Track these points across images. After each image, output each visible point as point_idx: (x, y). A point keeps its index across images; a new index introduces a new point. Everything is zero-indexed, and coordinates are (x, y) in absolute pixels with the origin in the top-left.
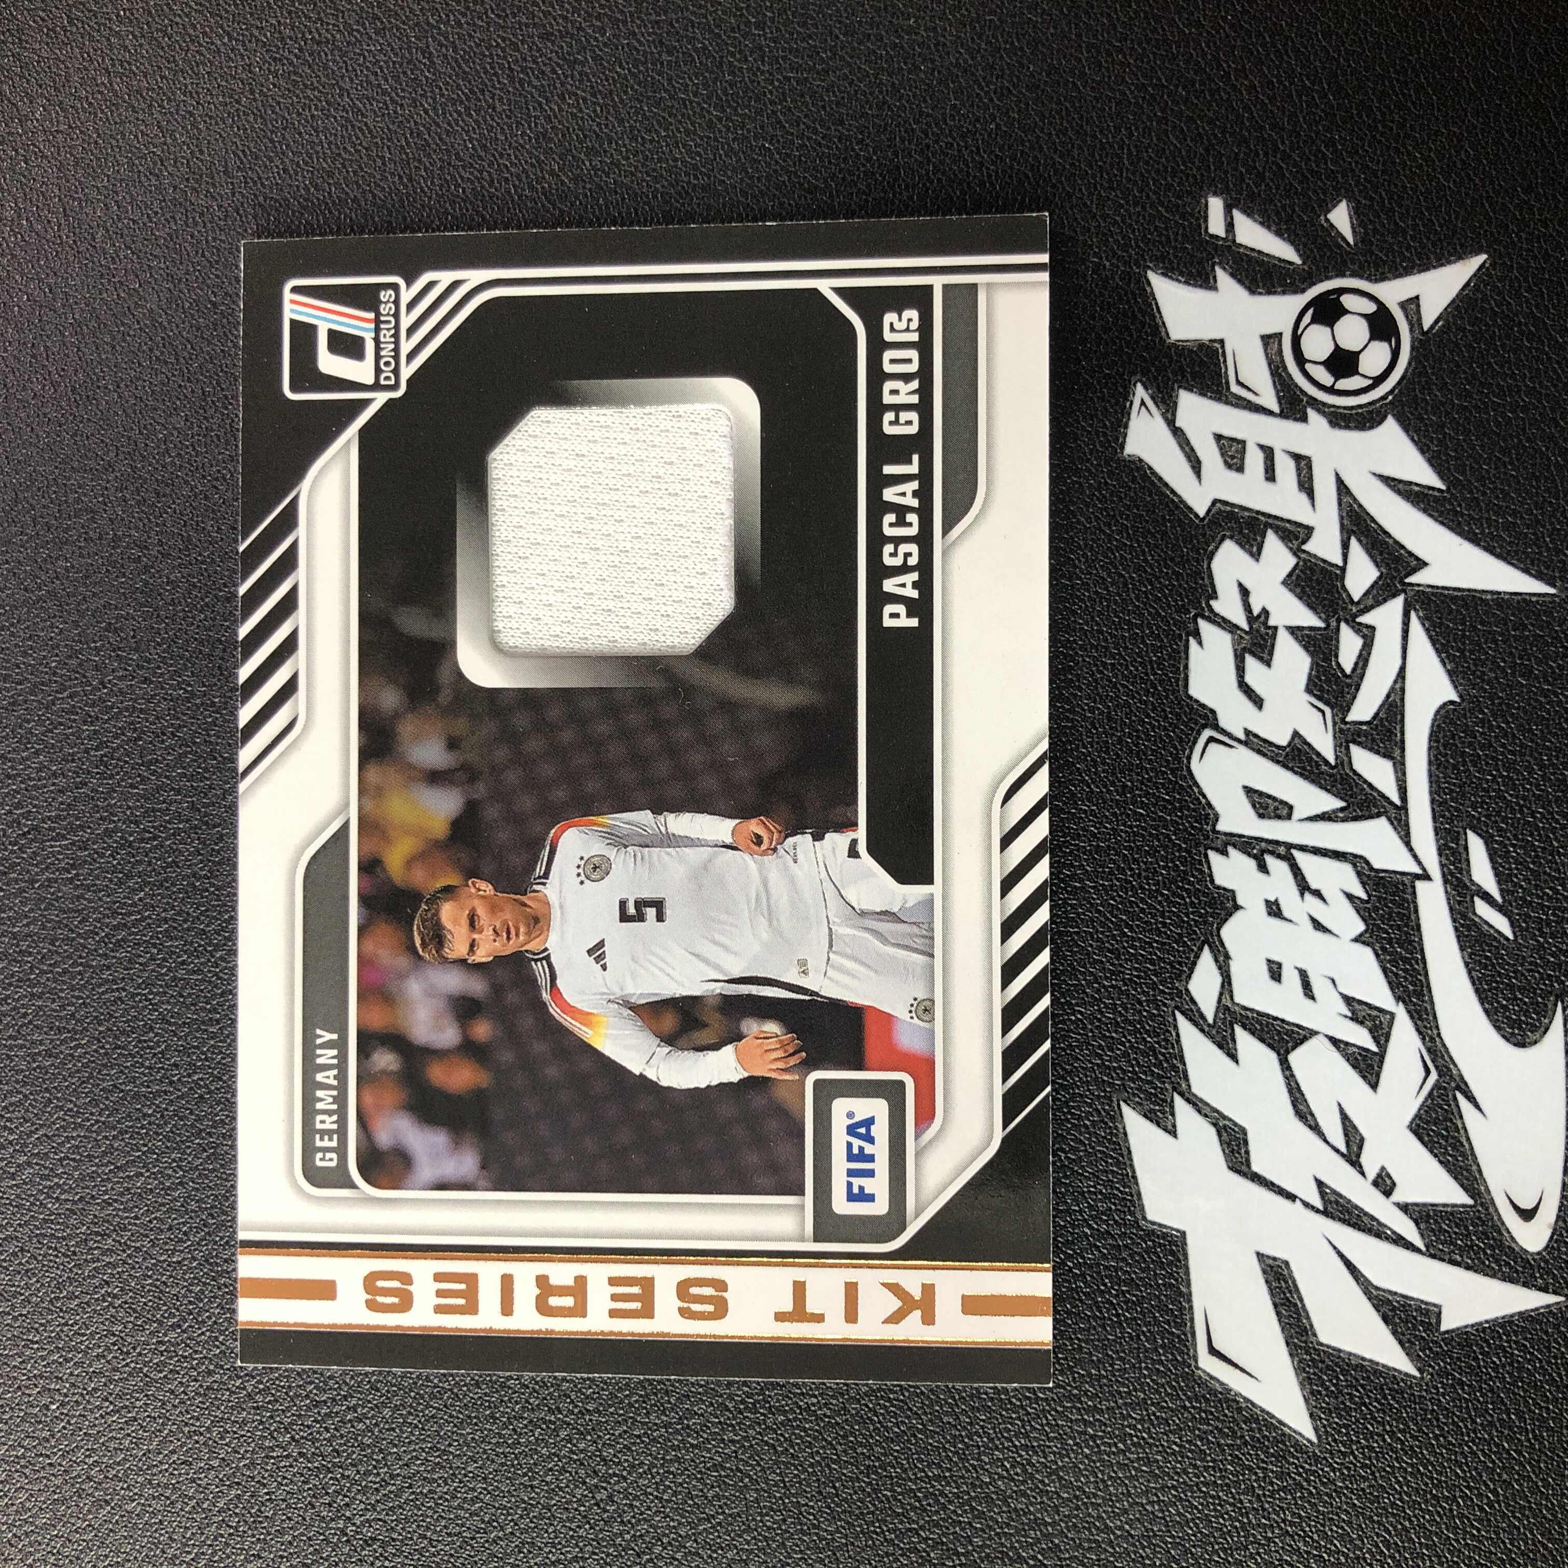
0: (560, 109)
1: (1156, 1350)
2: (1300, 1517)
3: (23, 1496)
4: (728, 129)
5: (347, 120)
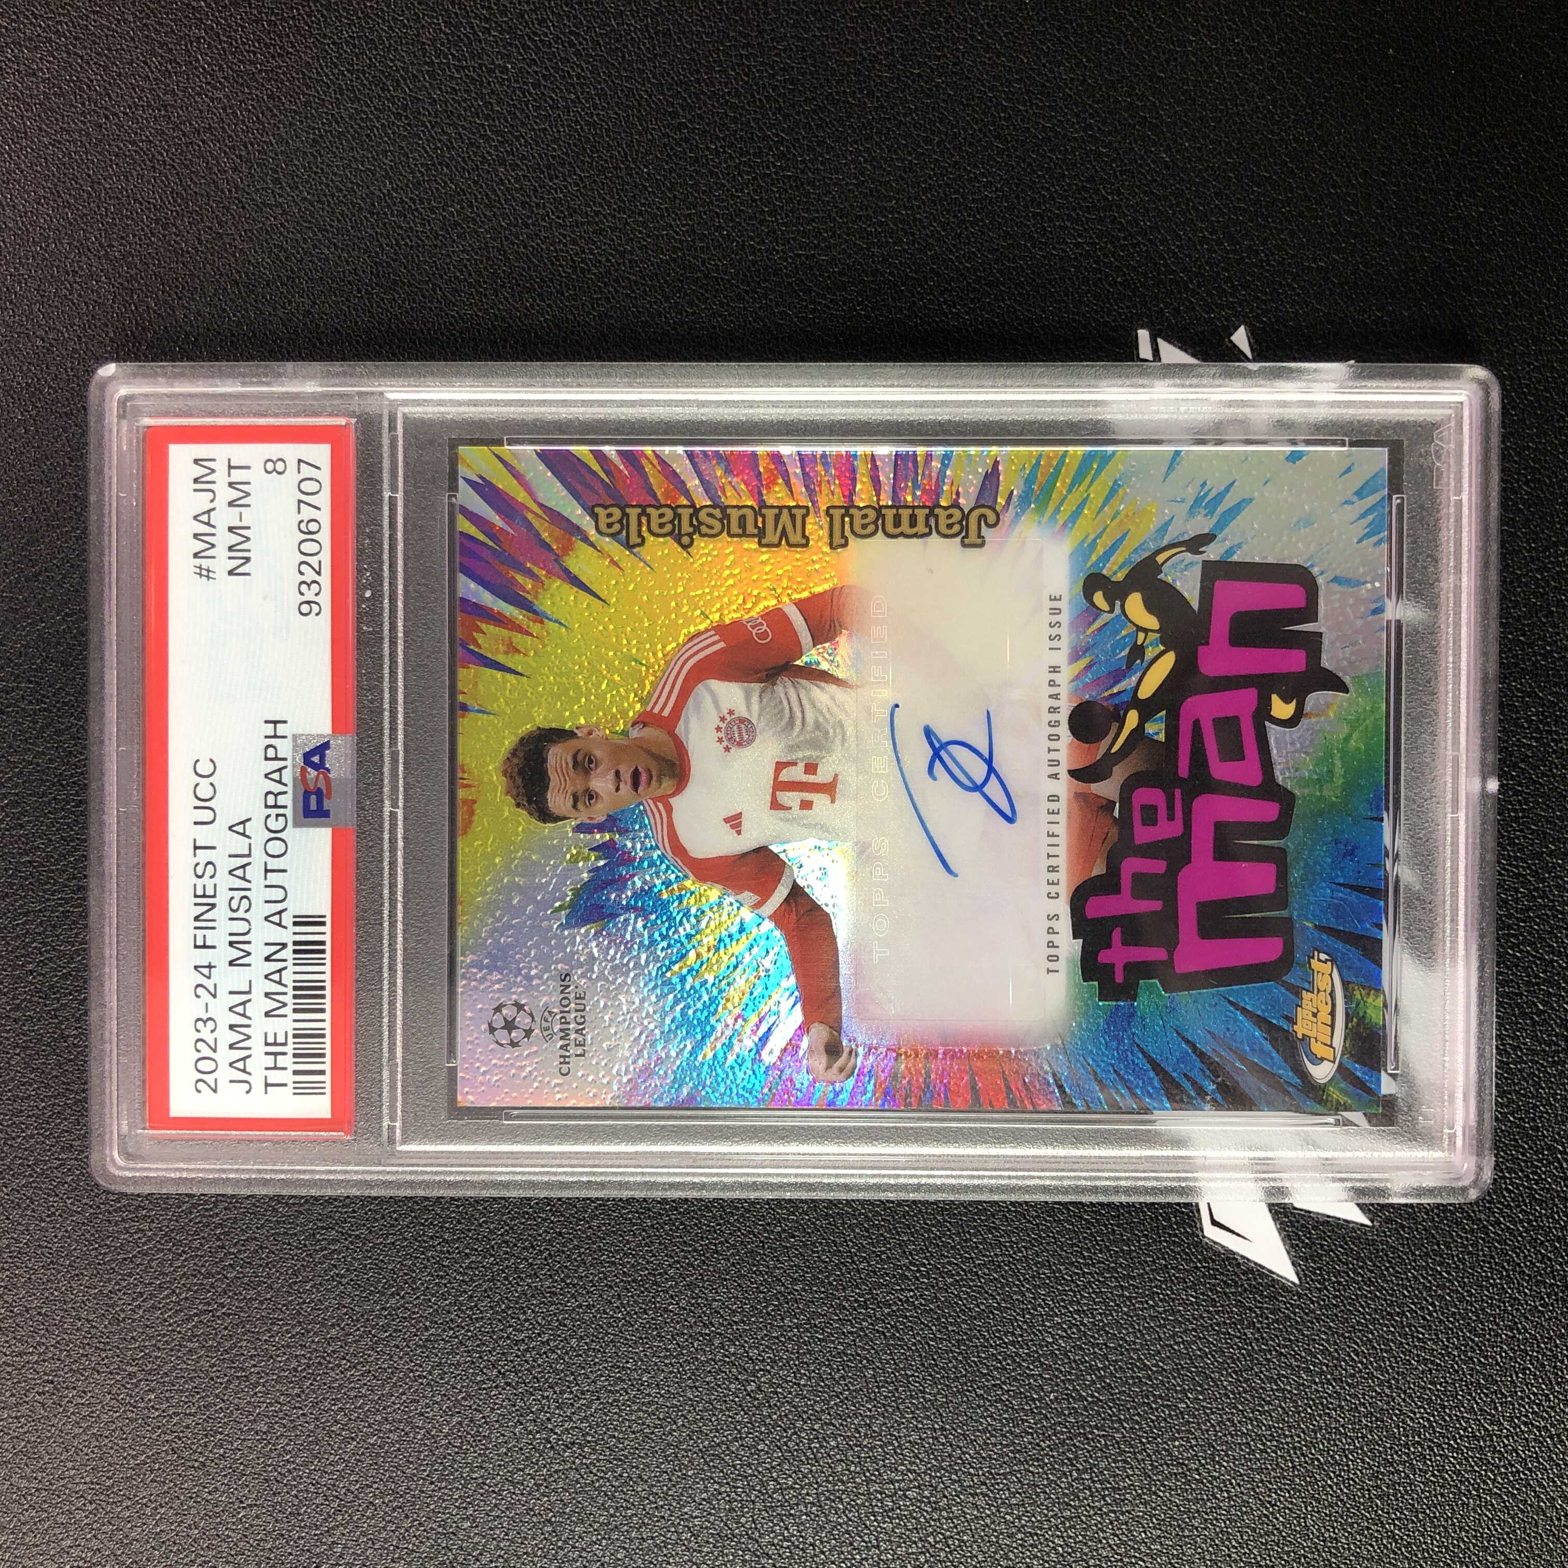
0: (616, 291)
1: (1171, 1226)
2: (1290, 1340)
3: (284, 1441)
4: (755, 300)
5: (441, 310)
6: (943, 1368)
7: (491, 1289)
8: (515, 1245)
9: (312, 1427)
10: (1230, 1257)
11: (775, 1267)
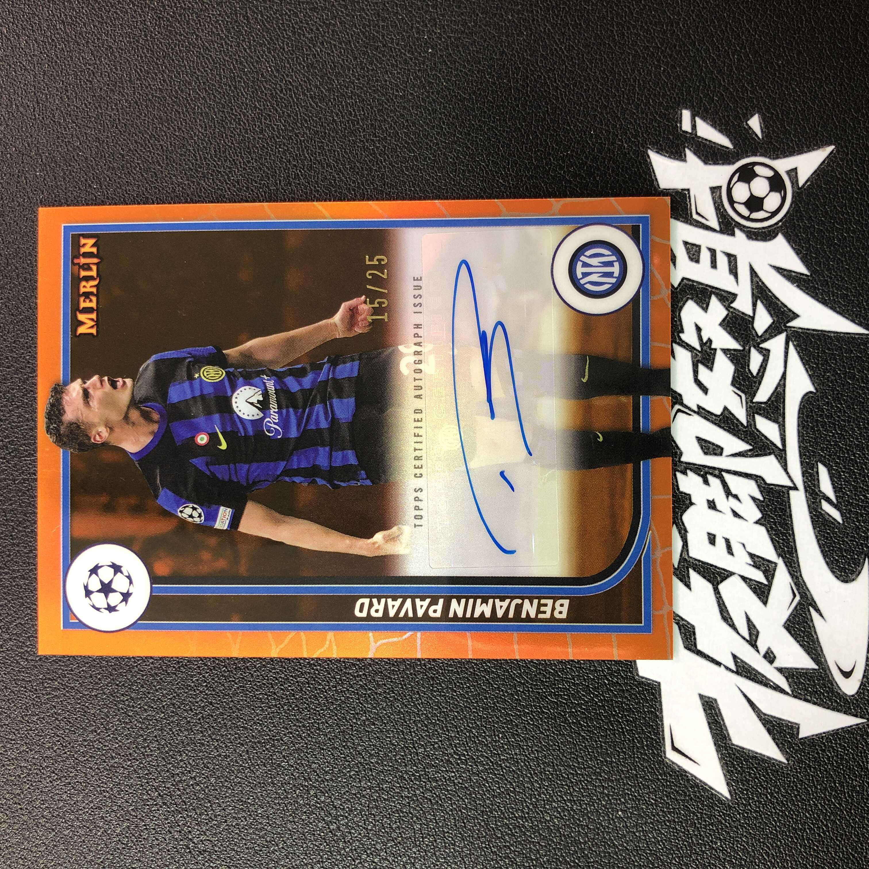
1: (643, 747)
2: (720, 839)
6: (470, 830)
7: (159, 736)
8: (179, 707)
9: (25, 818)
10: (682, 774)
11: (359, 745)
